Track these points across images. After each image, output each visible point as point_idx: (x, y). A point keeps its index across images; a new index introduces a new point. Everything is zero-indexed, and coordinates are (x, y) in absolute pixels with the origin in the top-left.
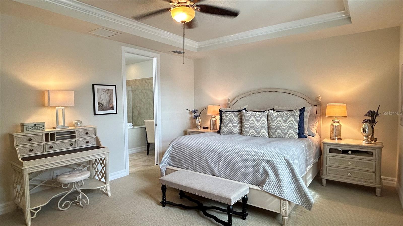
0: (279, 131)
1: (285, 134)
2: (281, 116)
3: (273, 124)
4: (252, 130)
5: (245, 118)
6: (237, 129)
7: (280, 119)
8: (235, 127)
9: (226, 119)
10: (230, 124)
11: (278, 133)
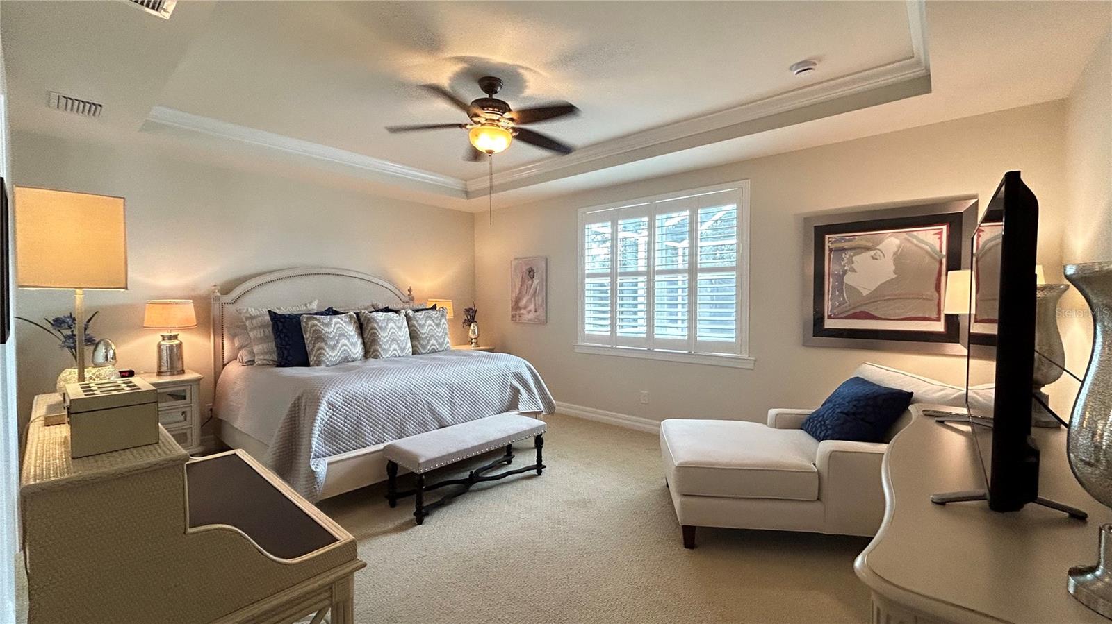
0: (433, 341)
1: (441, 345)
2: (430, 317)
3: (424, 331)
4: (394, 346)
5: (378, 325)
6: (358, 350)
7: (429, 322)
8: (354, 345)
9: (329, 331)
10: (343, 341)
11: (433, 345)
